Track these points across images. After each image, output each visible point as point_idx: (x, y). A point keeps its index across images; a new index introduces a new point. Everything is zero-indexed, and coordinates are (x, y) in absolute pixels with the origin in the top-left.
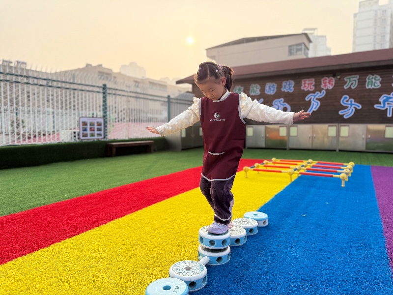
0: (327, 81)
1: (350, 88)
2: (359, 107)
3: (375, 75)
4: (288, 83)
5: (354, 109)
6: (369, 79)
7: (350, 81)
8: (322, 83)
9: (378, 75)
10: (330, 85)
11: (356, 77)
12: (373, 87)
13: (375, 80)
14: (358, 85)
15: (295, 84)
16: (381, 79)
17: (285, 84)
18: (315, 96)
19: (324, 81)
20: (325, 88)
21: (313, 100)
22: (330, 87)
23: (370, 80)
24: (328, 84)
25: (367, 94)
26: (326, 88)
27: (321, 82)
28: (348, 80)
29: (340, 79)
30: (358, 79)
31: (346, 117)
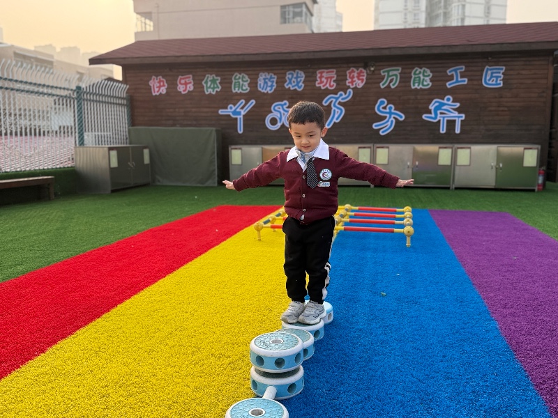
0: (356, 75)
1: (389, 86)
2: (401, 117)
3: (424, 69)
4: (295, 76)
5: (394, 121)
6: (415, 74)
7: (389, 76)
8: (348, 77)
9: (428, 68)
10: (360, 82)
11: (398, 70)
12: (421, 86)
13: (424, 76)
14: (400, 82)
15: (306, 77)
16: (431, 75)
17: (290, 76)
18: (337, 99)
19: (350, 73)
20: (352, 87)
21: (335, 106)
22: (360, 84)
23: (416, 76)
24: (357, 80)
25: (413, 97)
26: (354, 86)
27: (346, 76)
28: (386, 74)
29: (373, 71)
30: (400, 73)
31: (383, 132)
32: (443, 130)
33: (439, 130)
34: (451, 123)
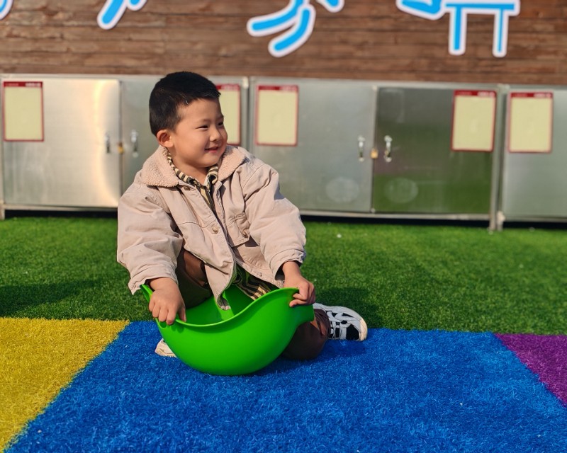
2: (334, 1)
5: (312, 12)
31: (278, 47)
32: (457, 47)
34: (480, 26)
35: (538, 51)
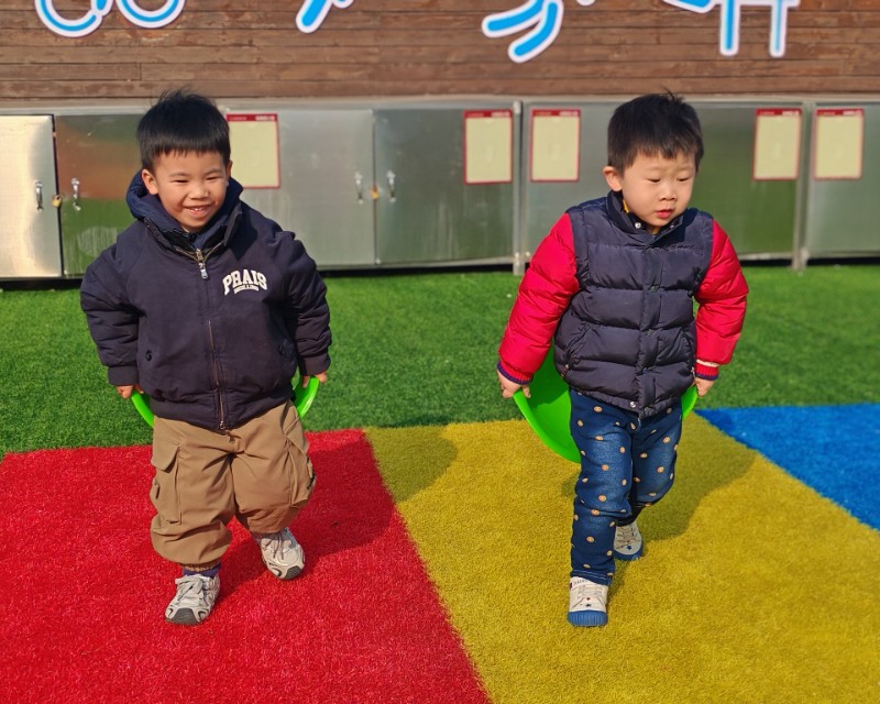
5: (560, 5)
31: (519, 51)
32: (729, 46)
33: (716, 44)
34: (756, 19)
35: (820, 49)
